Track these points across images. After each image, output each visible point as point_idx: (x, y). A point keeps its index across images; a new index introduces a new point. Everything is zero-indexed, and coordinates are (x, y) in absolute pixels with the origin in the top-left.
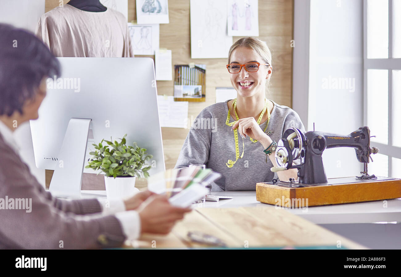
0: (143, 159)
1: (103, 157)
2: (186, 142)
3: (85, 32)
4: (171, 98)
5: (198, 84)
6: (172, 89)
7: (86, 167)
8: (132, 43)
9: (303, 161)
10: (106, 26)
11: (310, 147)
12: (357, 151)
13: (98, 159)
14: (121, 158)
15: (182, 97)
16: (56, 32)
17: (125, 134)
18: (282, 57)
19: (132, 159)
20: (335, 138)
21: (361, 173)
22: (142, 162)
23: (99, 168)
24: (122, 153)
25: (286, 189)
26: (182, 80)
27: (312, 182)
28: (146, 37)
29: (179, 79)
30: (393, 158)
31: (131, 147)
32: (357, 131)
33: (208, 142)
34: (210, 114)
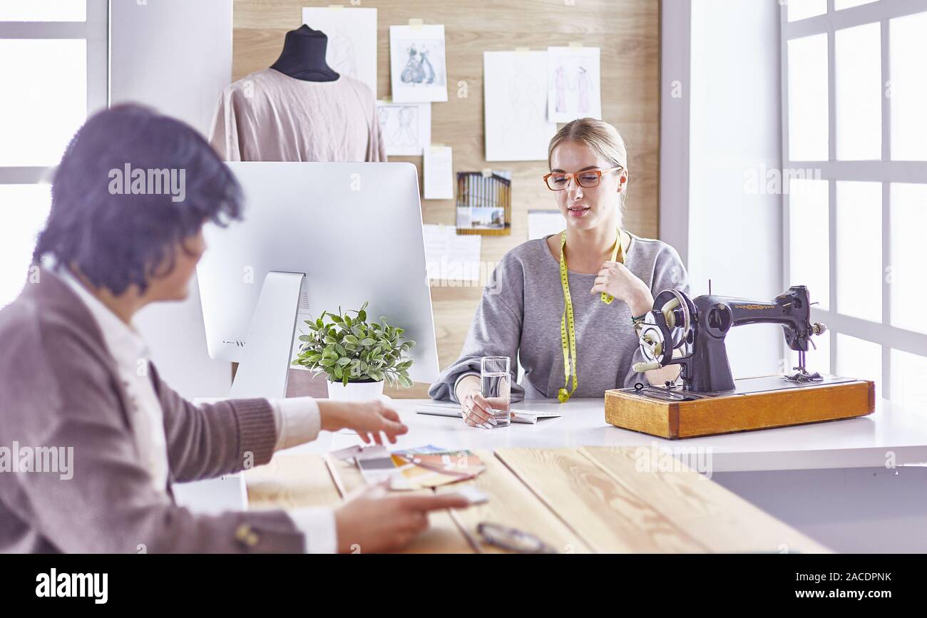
0: (398, 349)
1: (324, 345)
2: (478, 314)
3: (301, 117)
4: (452, 229)
5: (499, 206)
6: (453, 214)
7: (294, 363)
8: (383, 136)
9: (690, 350)
10: (338, 107)
11: (703, 325)
12: (786, 329)
13: (315, 348)
14: (356, 347)
15: (469, 227)
16: (249, 116)
17: (365, 302)
18: (641, 158)
19: (378, 349)
20: (747, 307)
21: (795, 369)
22: (396, 353)
23: (317, 365)
24: (358, 339)
25: (661, 404)
26: (471, 199)
27: (707, 389)
28: (408, 125)
29: (464, 196)
30: (839, 335)
31: (376, 327)
32: (787, 294)
33: (516, 311)
34: (517, 262)
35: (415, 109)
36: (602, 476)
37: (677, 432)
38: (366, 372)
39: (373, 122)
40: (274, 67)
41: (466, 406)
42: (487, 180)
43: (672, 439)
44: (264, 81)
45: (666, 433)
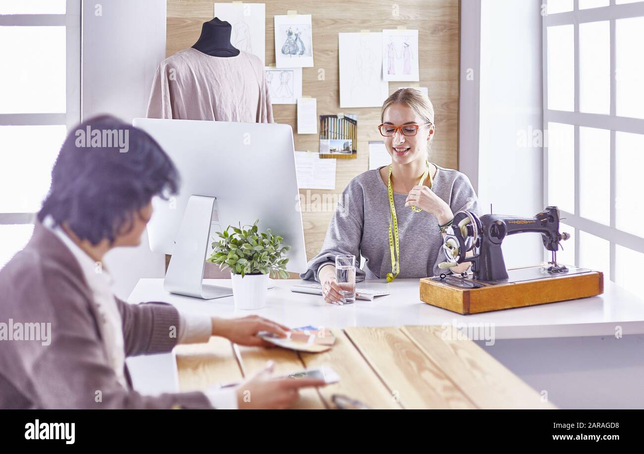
0: (279, 251)
1: (229, 249)
2: (333, 222)
3: (213, 82)
4: (316, 155)
5: (348, 139)
6: (317, 144)
8: (269, 92)
9: (478, 252)
10: (239, 74)
11: (487, 234)
12: (543, 236)
13: (223, 251)
14: (251, 251)
15: (328, 153)
17: (257, 219)
18: (447, 105)
19: (265, 253)
20: (517, 222)
21: (549, 263)
22: (277, 254)
24: (252, 246)
25: (457, 291)
26: (330, 133)
27: (490, 278)
28: (287, 82)
29: (325, 132)
30: (581, 232)
31: (265, 236)
32: (544, 212)
33: (359, 219)
34: (359, 185)
35: (290, 72)
36: (417, 352)
37: (469, 310)
38: (258, 268)
39: (263, 83)
40: (194, 47)
41: (326, 289)
42: (341, 120)
43: (465, 314)
44: (188, 58)
45: (461, 311)
